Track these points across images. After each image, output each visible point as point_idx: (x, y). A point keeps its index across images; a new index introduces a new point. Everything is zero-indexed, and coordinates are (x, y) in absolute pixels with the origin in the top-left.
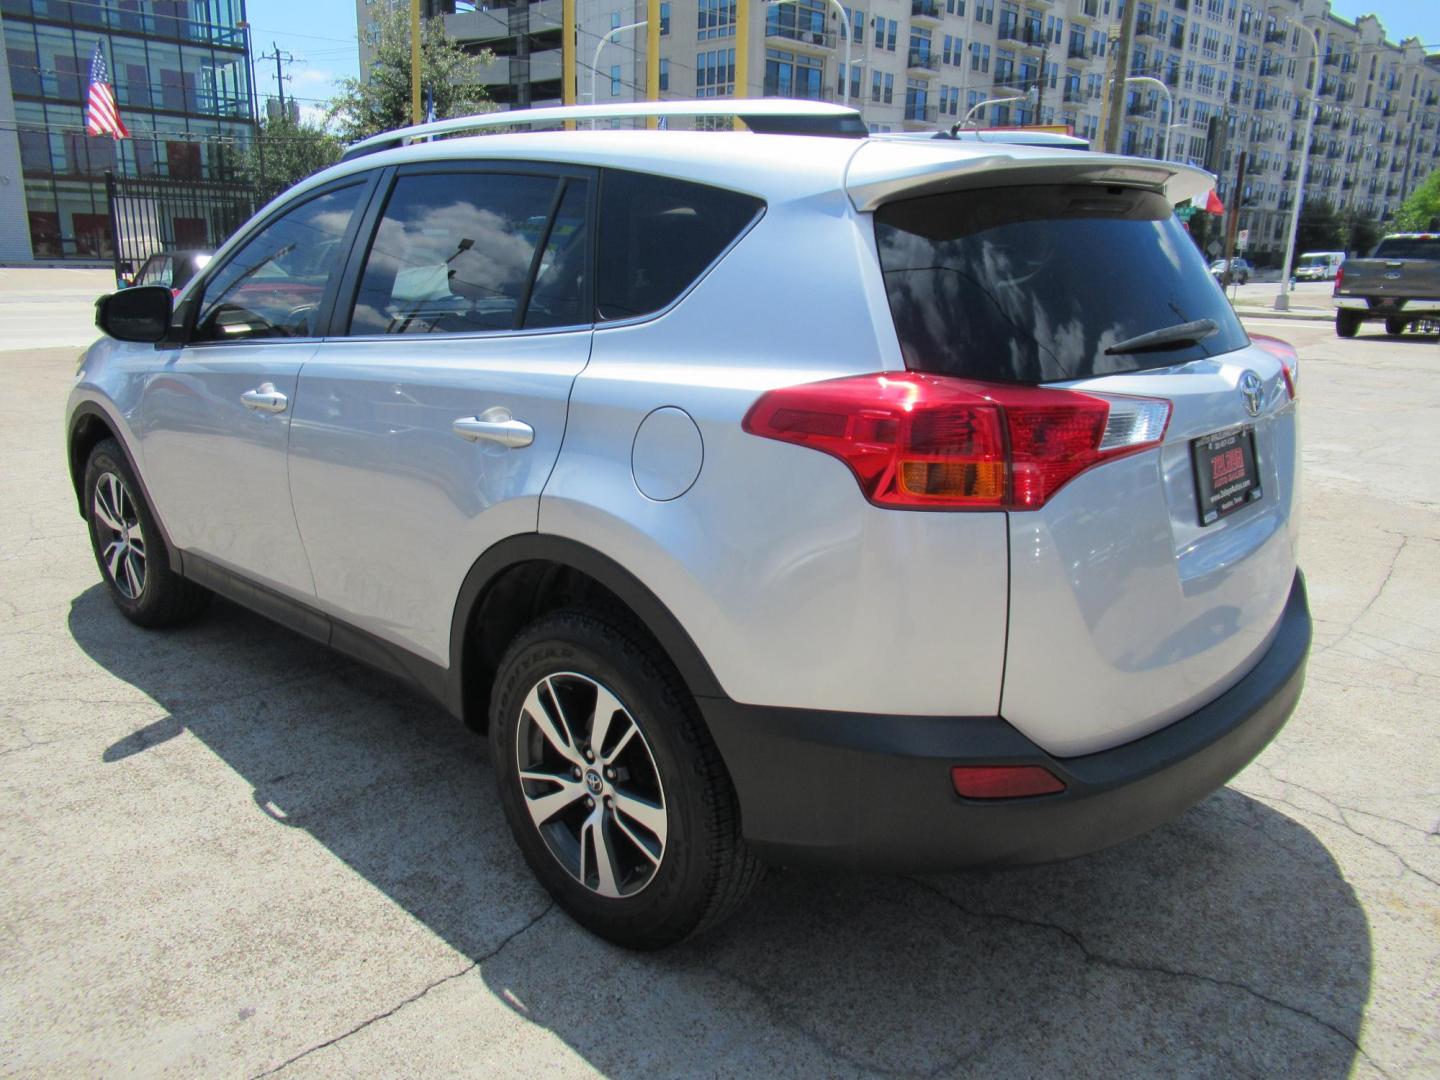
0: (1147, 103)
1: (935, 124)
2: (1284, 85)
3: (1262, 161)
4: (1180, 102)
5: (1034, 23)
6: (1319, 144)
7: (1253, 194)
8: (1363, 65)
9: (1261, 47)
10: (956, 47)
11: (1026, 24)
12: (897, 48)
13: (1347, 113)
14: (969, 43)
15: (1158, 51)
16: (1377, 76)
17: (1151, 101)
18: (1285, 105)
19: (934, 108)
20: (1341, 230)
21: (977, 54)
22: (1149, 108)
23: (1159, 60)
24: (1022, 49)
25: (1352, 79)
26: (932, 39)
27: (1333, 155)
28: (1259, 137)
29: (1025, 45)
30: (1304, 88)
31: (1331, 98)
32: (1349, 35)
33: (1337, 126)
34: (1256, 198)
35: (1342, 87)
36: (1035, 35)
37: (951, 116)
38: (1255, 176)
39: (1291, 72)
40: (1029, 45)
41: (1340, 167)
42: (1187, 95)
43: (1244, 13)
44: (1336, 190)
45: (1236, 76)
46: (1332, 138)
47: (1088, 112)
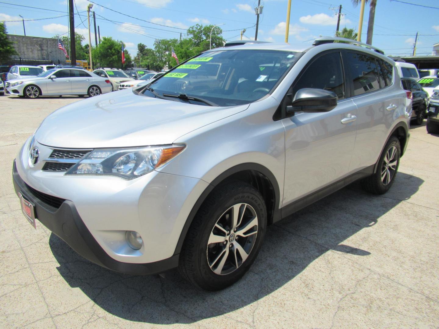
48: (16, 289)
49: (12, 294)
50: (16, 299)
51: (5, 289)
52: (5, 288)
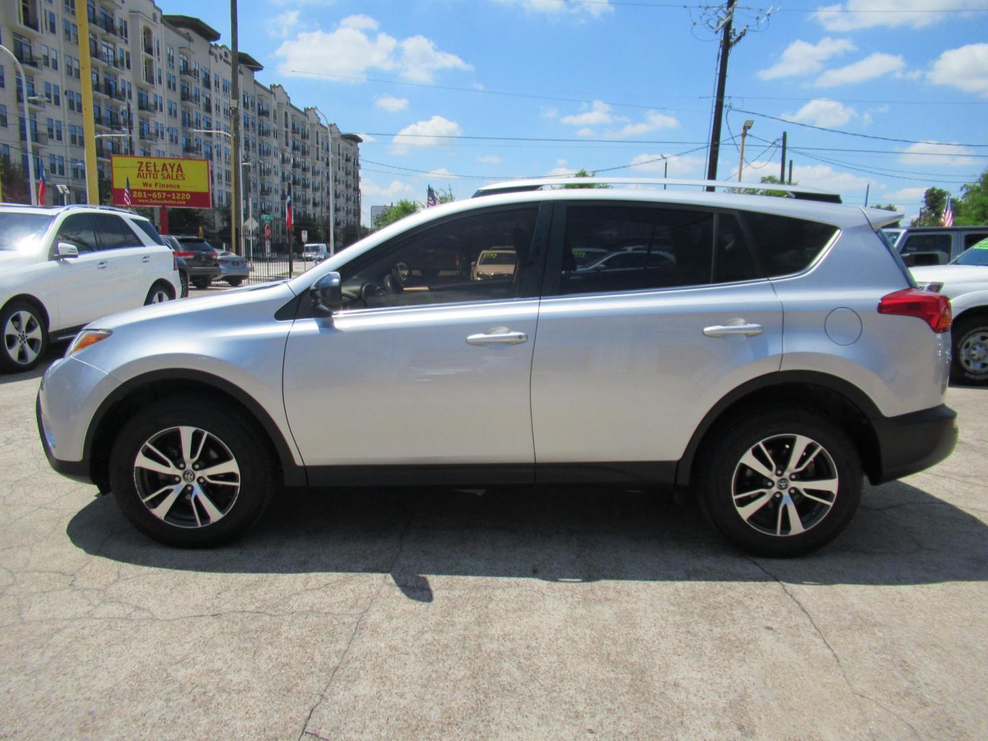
0: (195, 145)
1: (47, 146)
2: (273, 143)
3: (268, 188)
4: (215, 147)
5: (111, 82)
6: (297, 179)
7: (266, 208)
8: (312, 136)
9: (257, 119)
10: (55, 91)
11: (106, 82)
12: (6, 85)
13: (309, 162)
14: (65, 89)
15: (217, 122)
16: (320, 143)
17: (197, 145)
18: (276, 155)
19: (44, 134)
20: (319, 231)
21: (71, 98)
22: (197, 149)
23: (199, 118)
24: (106, 100)
25: (308, 142)
26: (34, 83)
27: (305, 186)
28: (265, 173)
29: (107, 97)
30: (285, 146)
31: (299, 153)
32: (302, 118)
33: (304, 169)
34: (268, 210)
35: (303, 147)
36: (114, 91)
37: (57, 141)
38: (266, 196)
39: (276, 136)
40: (111, 97)
41: (310, 193)
42: (219, 143)
43: (244, 96)
44: (310, 208)
45: (245, 134)
46: (303, 177)
47: (158, 148)
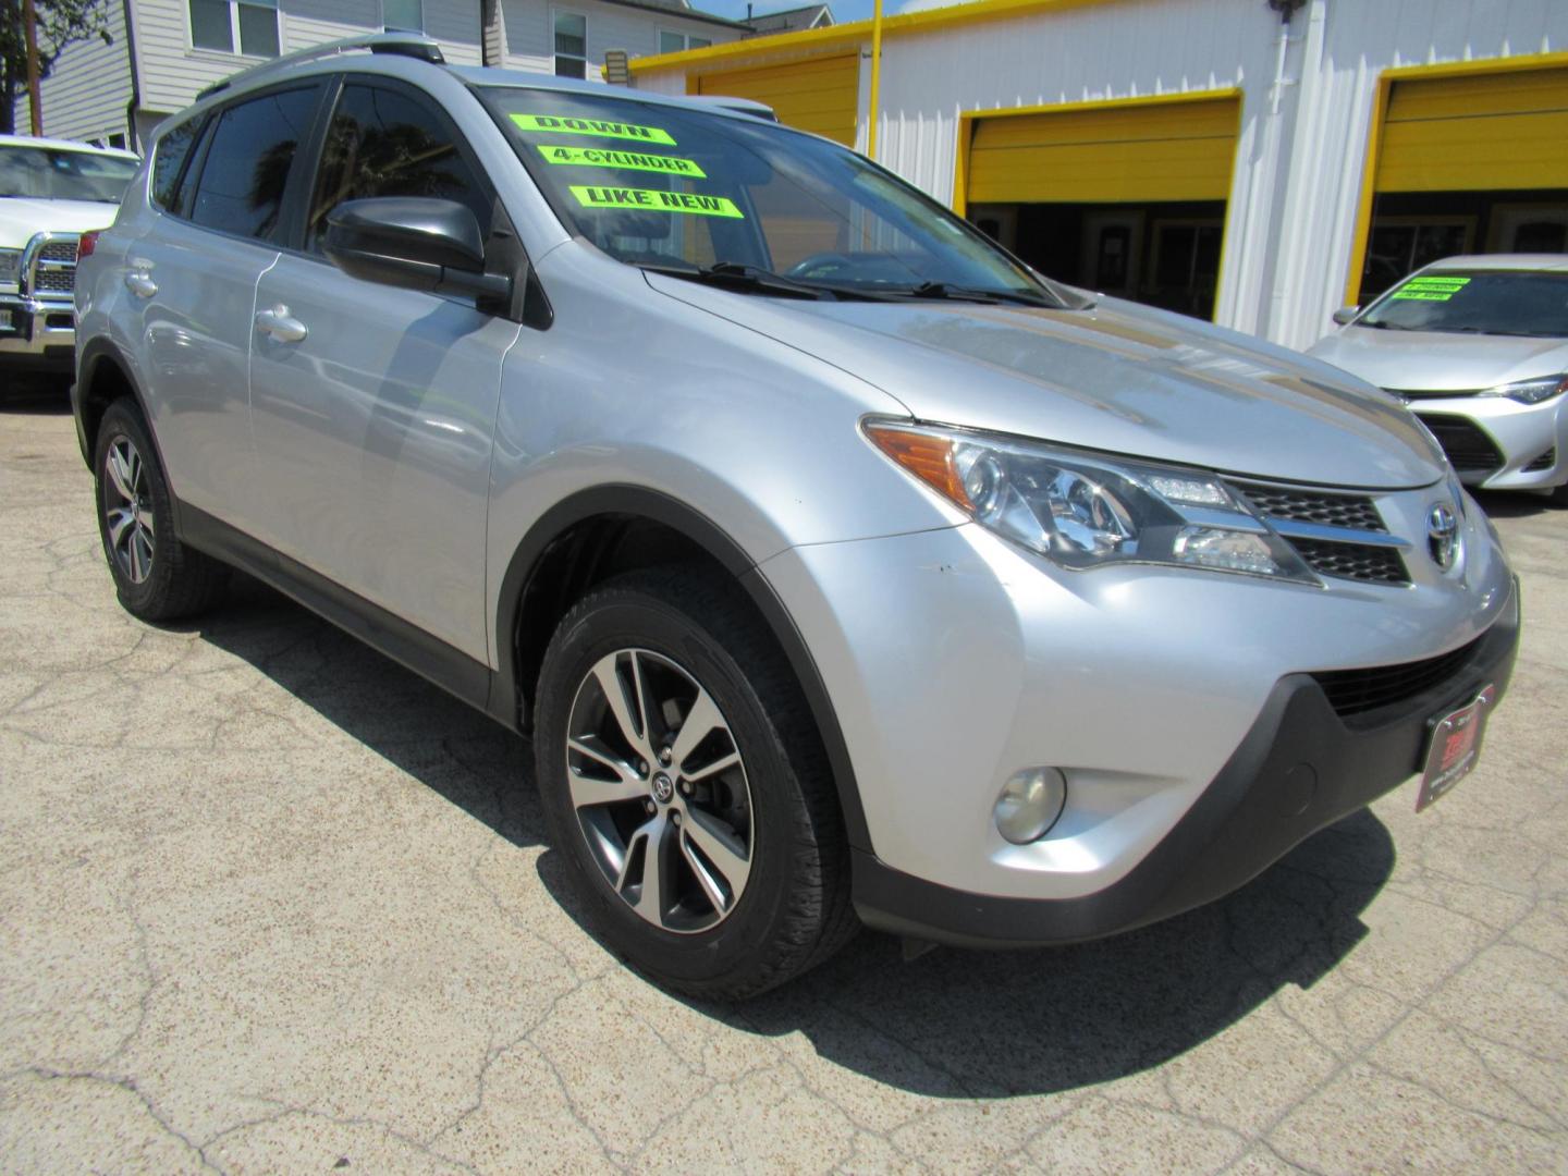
48: (1487, 1043)
49: (1516, 1042)
50: (1525, 1022)
51: (1517, 1069)
52: (1513, 1072)
